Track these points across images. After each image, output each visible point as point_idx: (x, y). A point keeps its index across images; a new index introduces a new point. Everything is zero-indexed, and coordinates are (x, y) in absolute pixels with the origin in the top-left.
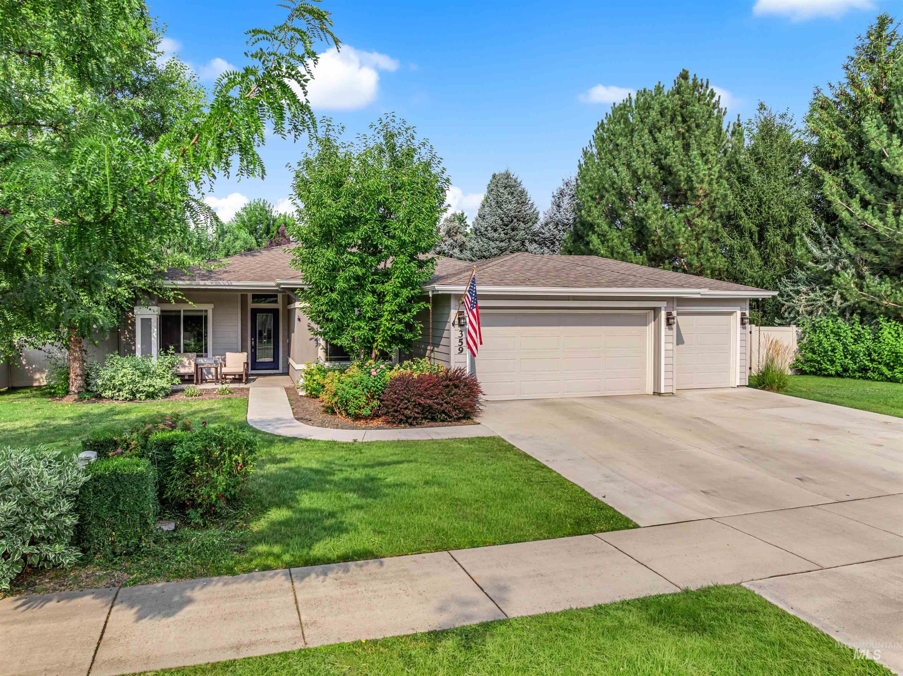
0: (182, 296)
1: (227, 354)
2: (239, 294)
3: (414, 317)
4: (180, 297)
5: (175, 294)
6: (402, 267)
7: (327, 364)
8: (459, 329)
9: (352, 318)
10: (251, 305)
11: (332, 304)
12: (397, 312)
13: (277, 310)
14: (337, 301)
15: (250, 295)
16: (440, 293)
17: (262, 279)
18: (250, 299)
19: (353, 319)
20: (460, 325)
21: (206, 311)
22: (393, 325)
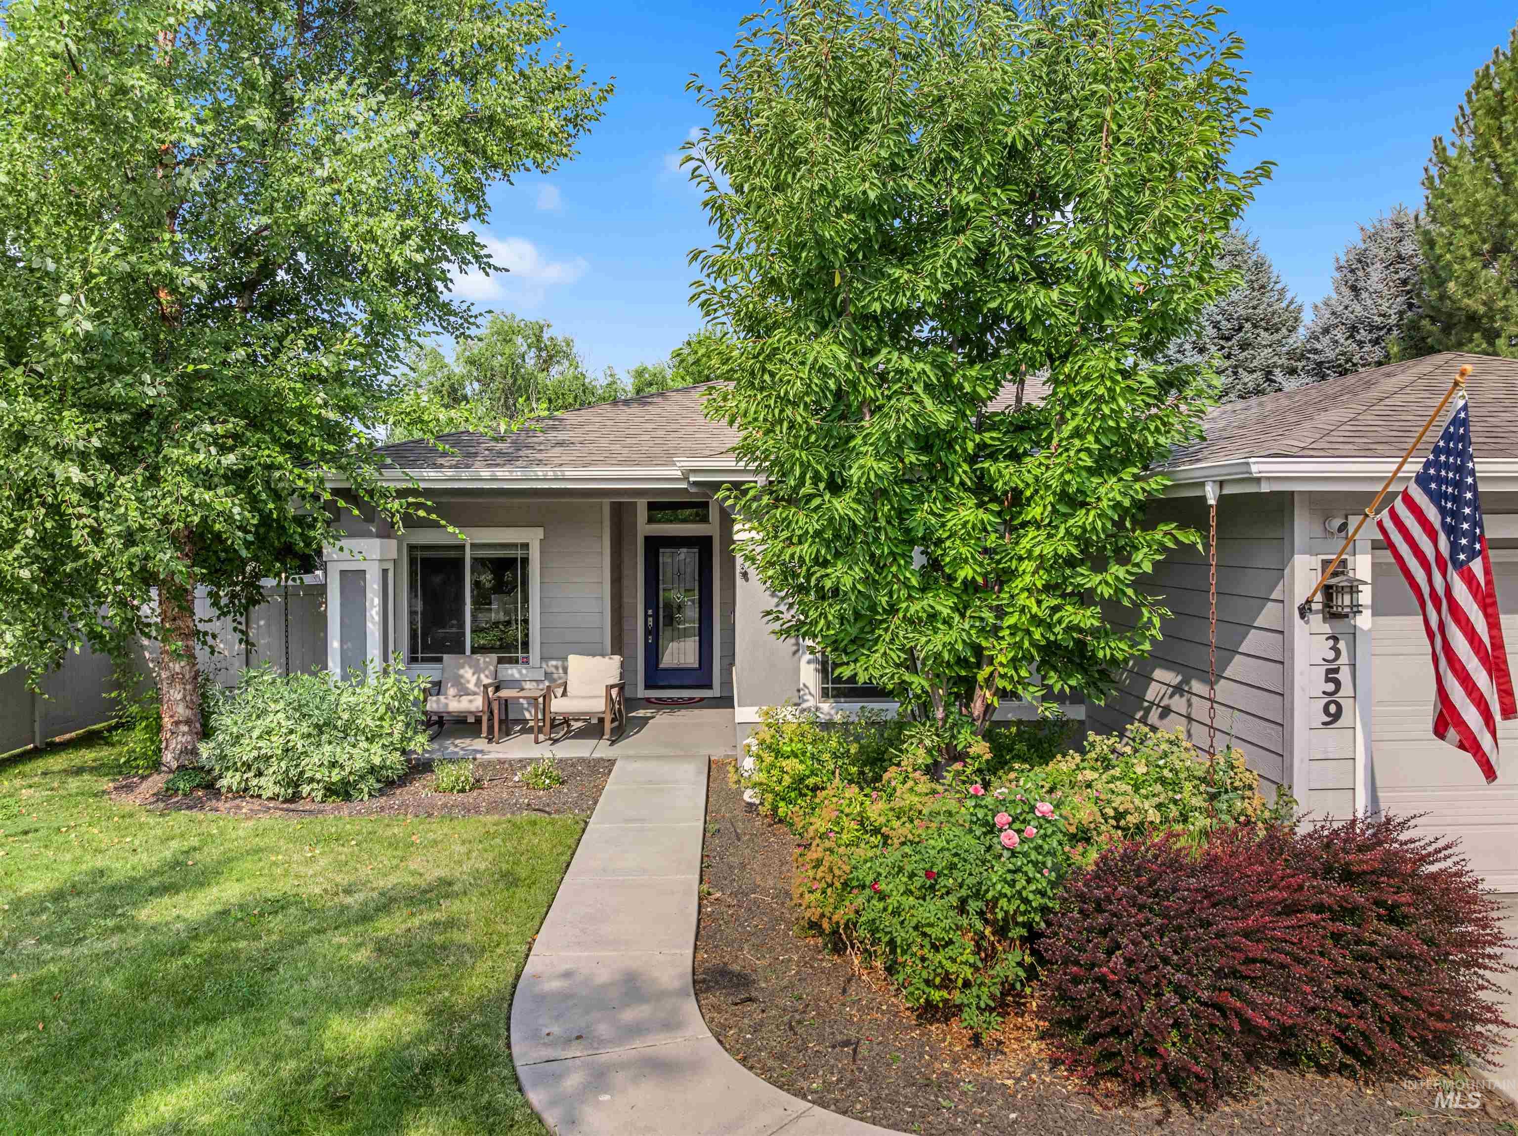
0: (429, 510)
1: (571, 657)
2: (607, 501)
3: (1141, 583)
4: (422, 513)
5: (409, 505)
6: (1101, 391)
7: (826, 707)
8: (1327, 628)
9: (906, 584)
10: (644, 528)
11: (837, 536)
12: (1071, 562)
13: (708, 540)
14: (854, 527)
15: (642, 504)
16: (1265, 488)
17: (650, 460)
18: (642, 514)
19: (909, 587)
20: (1332, 614)
21: (525, 546)
22: (1055, 609)
